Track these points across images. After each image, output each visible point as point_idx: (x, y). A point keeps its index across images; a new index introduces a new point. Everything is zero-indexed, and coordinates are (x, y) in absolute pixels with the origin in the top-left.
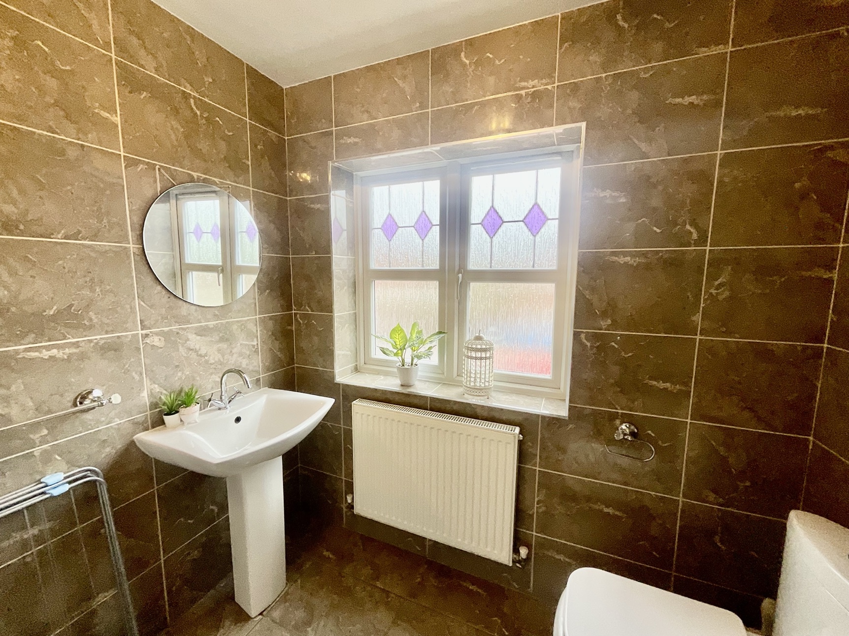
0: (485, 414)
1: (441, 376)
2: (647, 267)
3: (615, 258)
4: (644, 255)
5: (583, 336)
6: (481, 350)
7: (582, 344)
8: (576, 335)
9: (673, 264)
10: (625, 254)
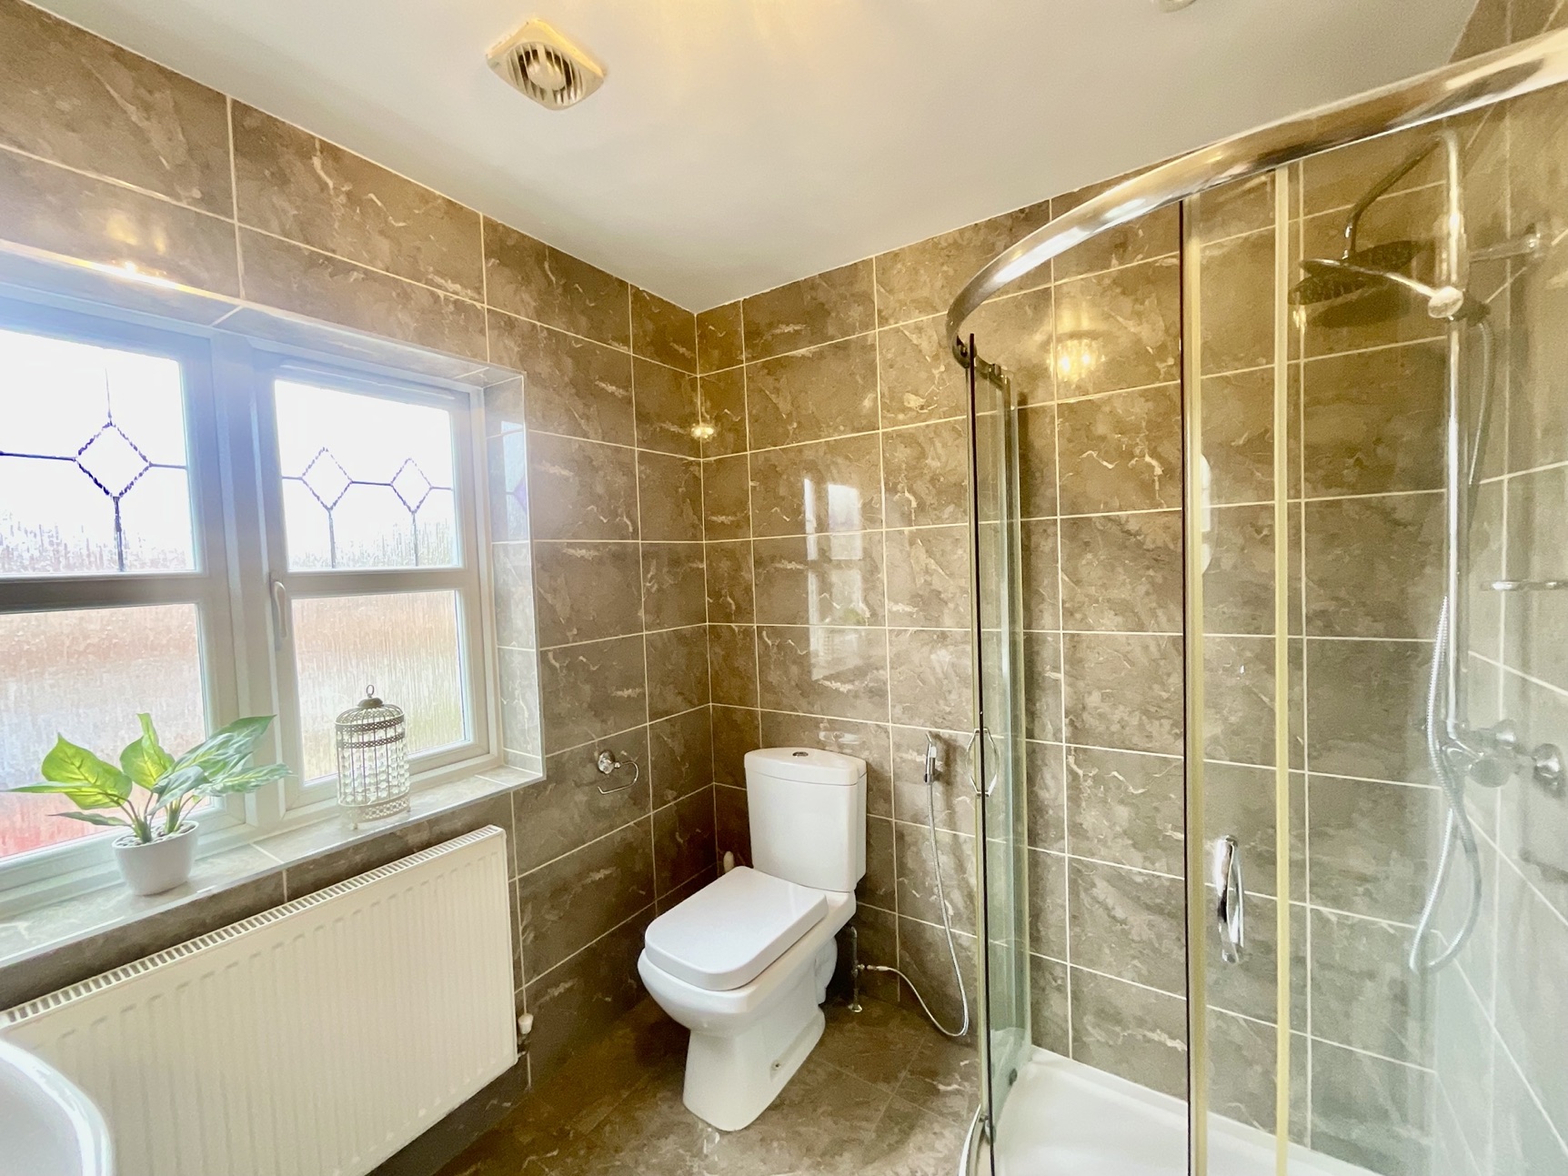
0: (424, 836)
1: (242, 830)
2: (600, 561)
3: (571, 551)
4: (596, 547)
5: (550, 655)
6: (383, 725)
7: (552, 668)
8: (543, 657)
9: (621, 558)
10: (582, 546)
